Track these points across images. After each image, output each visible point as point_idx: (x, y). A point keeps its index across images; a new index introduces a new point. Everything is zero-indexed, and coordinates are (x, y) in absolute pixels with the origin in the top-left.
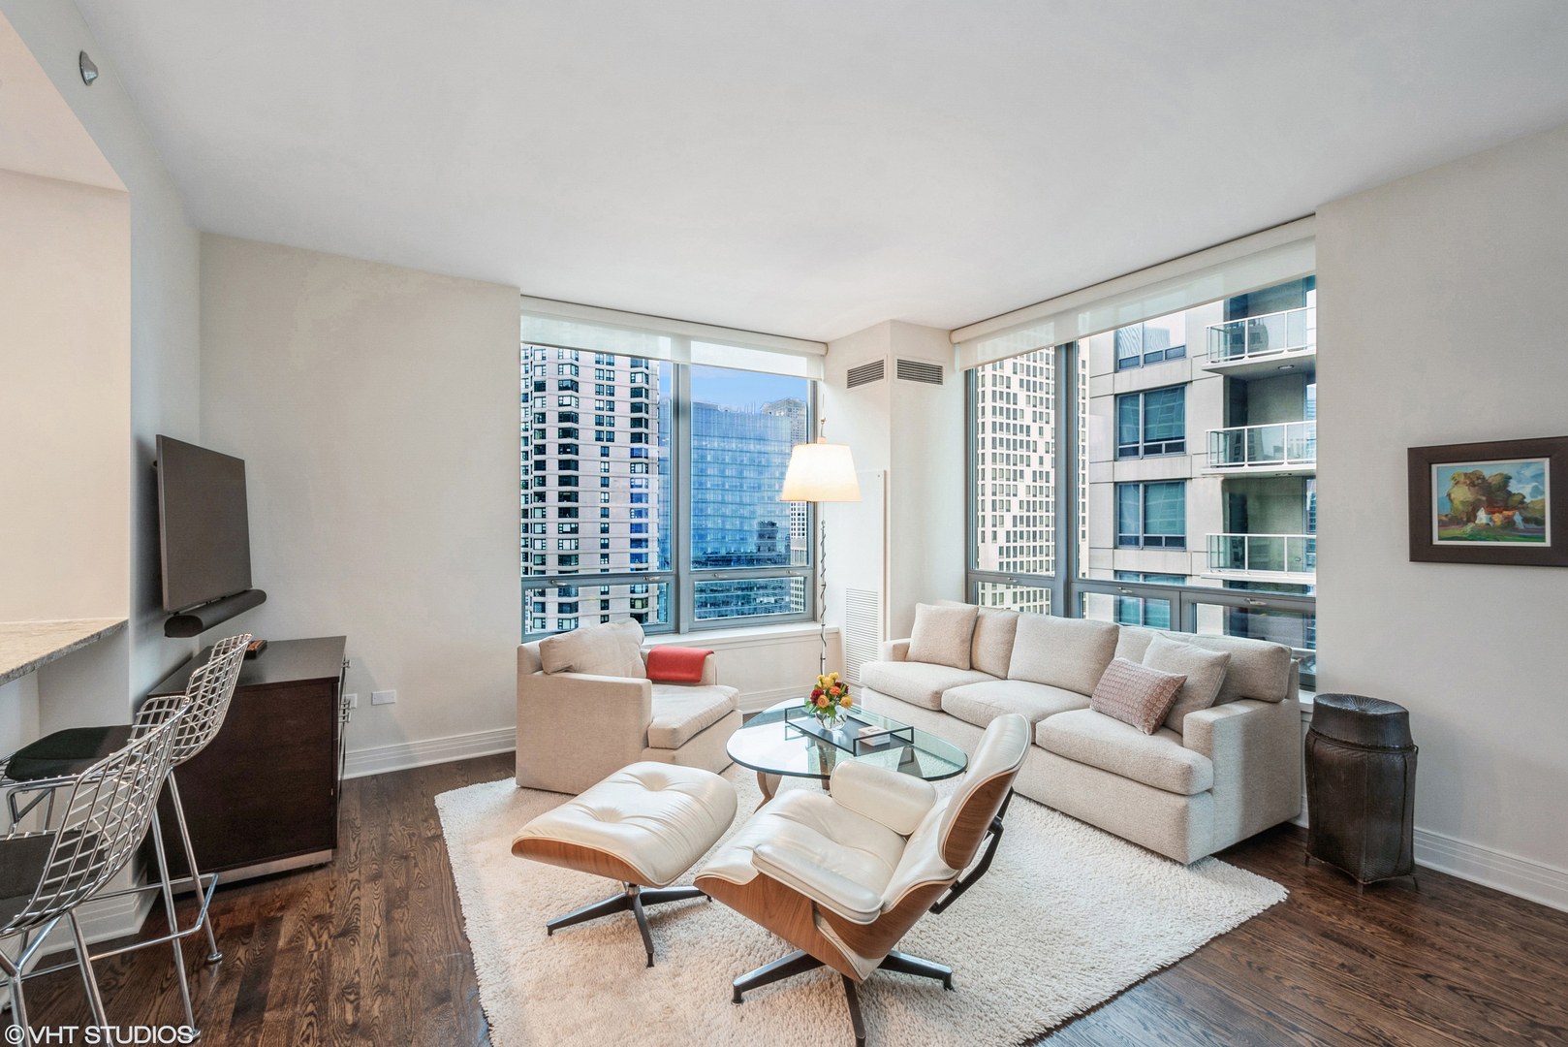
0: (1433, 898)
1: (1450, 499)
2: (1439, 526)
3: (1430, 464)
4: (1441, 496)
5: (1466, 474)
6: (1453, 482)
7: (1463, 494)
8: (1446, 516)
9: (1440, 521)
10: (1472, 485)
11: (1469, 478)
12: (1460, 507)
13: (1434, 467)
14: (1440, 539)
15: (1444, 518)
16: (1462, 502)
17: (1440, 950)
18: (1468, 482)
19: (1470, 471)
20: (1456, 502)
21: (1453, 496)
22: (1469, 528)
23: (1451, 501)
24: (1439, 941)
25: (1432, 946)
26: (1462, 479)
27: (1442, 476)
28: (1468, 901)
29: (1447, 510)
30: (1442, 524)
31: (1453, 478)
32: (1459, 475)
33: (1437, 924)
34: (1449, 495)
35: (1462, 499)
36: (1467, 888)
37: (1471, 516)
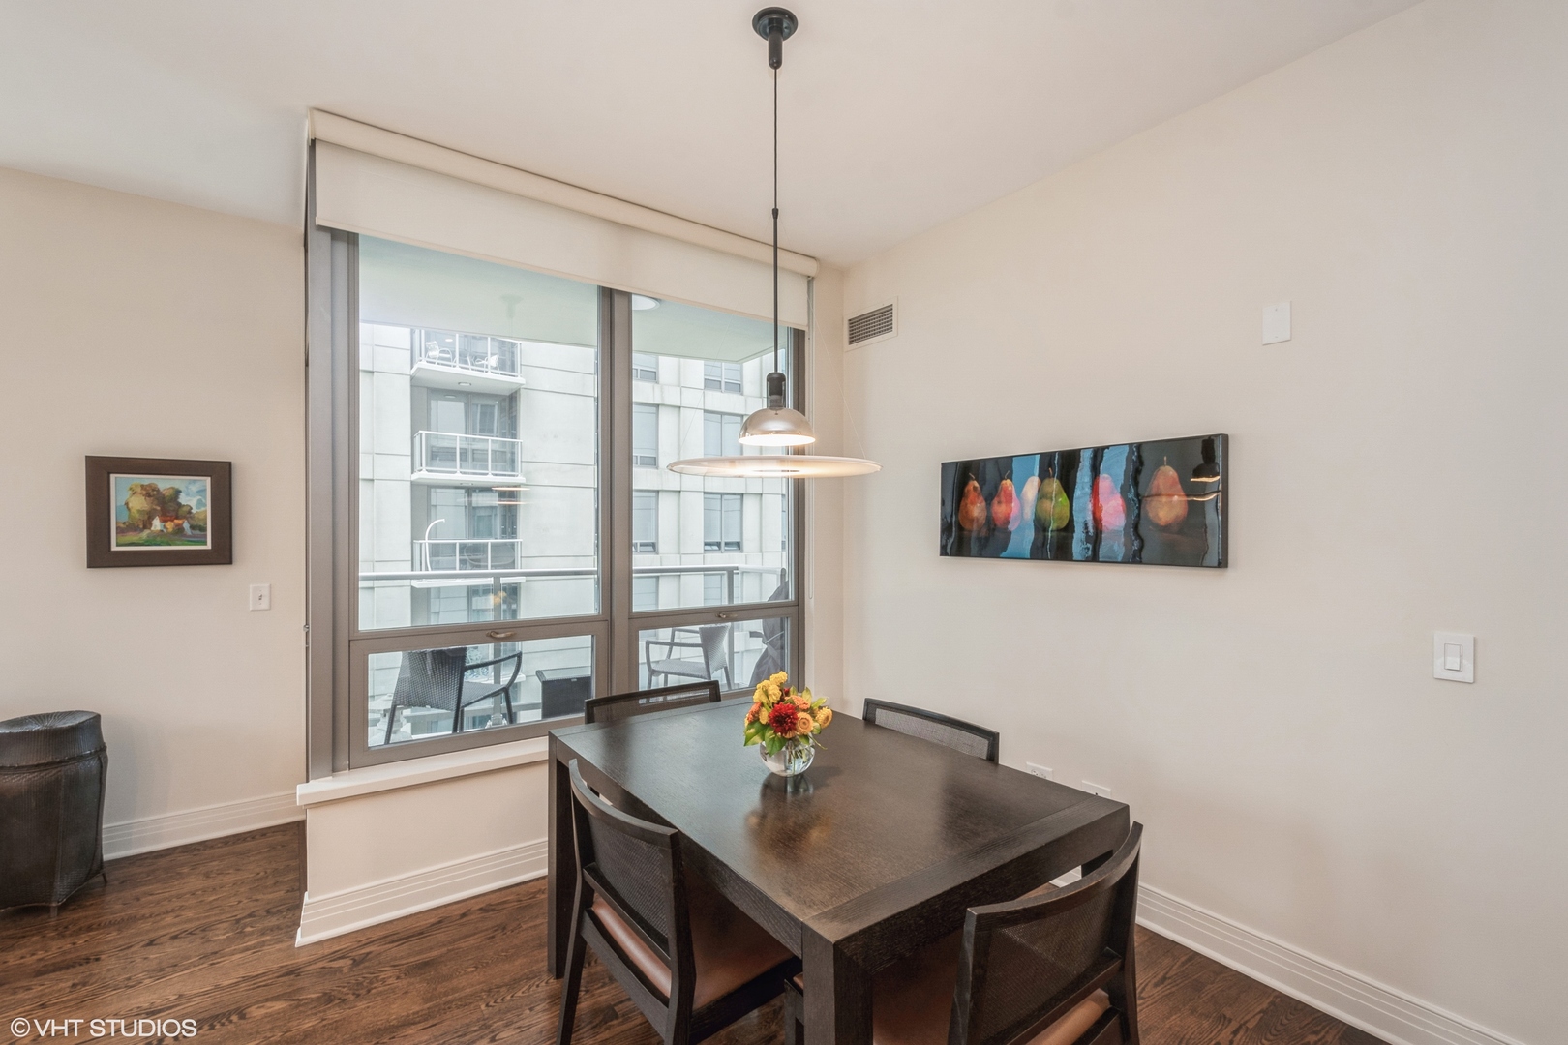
0: (123, 882)
1: (127, 507)
2: (117, 533)
3: (109, 473)
4: (119, 504)
5: (142, 486)
6: (130, 492)
7: (139, 504)
8: (124, 523)
9: (117, 528)
10: (148, 495)
11: (145, 489)
12: (137, 515)
13: (113, 477)
14: (118, 545)
15: (122, 526)
16: (139, 511)
17: (151, 916)
18: (145, 493)
19: (146, 483)
20: (133, 510)
21: (130, 505)
22: (145, 534)
23: (128, 509)
24: (146, 911)
25: (143, 917)
26: (139, 490)
27: (121, 486)
28: (152, 868)
29: (125, 518)
30: (120, 531)
31: (131, 489)
32: (136, 486)
33: (138, 899)
34: (127, 504)
35: (139, 508)
36: (146, 858)
37: (147, 524)
